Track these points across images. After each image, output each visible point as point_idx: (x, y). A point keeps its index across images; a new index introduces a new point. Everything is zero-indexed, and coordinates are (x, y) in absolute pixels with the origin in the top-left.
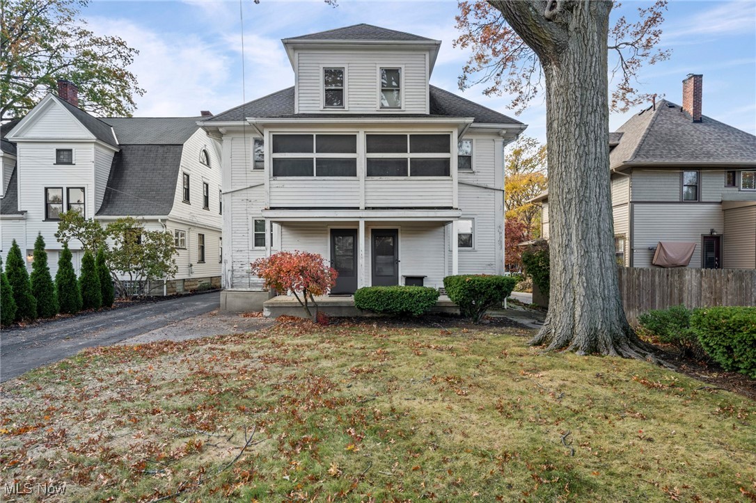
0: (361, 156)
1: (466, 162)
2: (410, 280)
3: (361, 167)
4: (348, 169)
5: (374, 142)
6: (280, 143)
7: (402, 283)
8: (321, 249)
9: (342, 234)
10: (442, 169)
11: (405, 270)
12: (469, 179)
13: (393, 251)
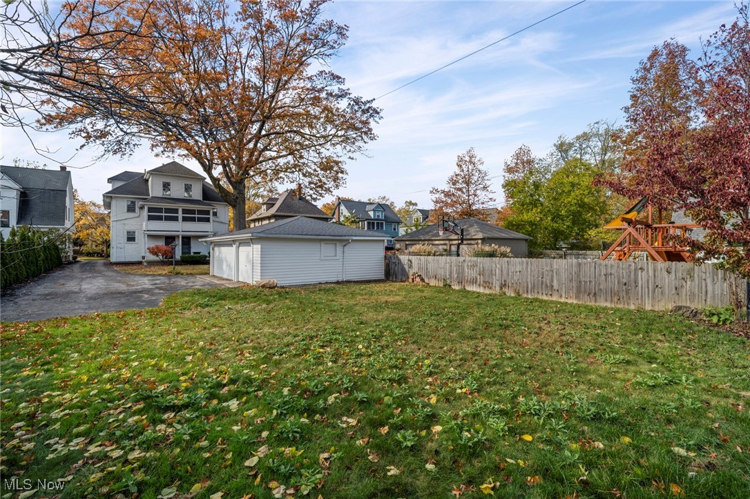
0: (180, 215)
1: (215, 214)
2: (195, 253)
3: (180, 219)
4: (176, 219)
5: (185, 211)
6: (150, 210)
7: (192, 254)
8: (161, 243)
9: (170, 239)
10: (208, 220)
11: (193, 250)
12: (217, 219)
13: (189, 244)
